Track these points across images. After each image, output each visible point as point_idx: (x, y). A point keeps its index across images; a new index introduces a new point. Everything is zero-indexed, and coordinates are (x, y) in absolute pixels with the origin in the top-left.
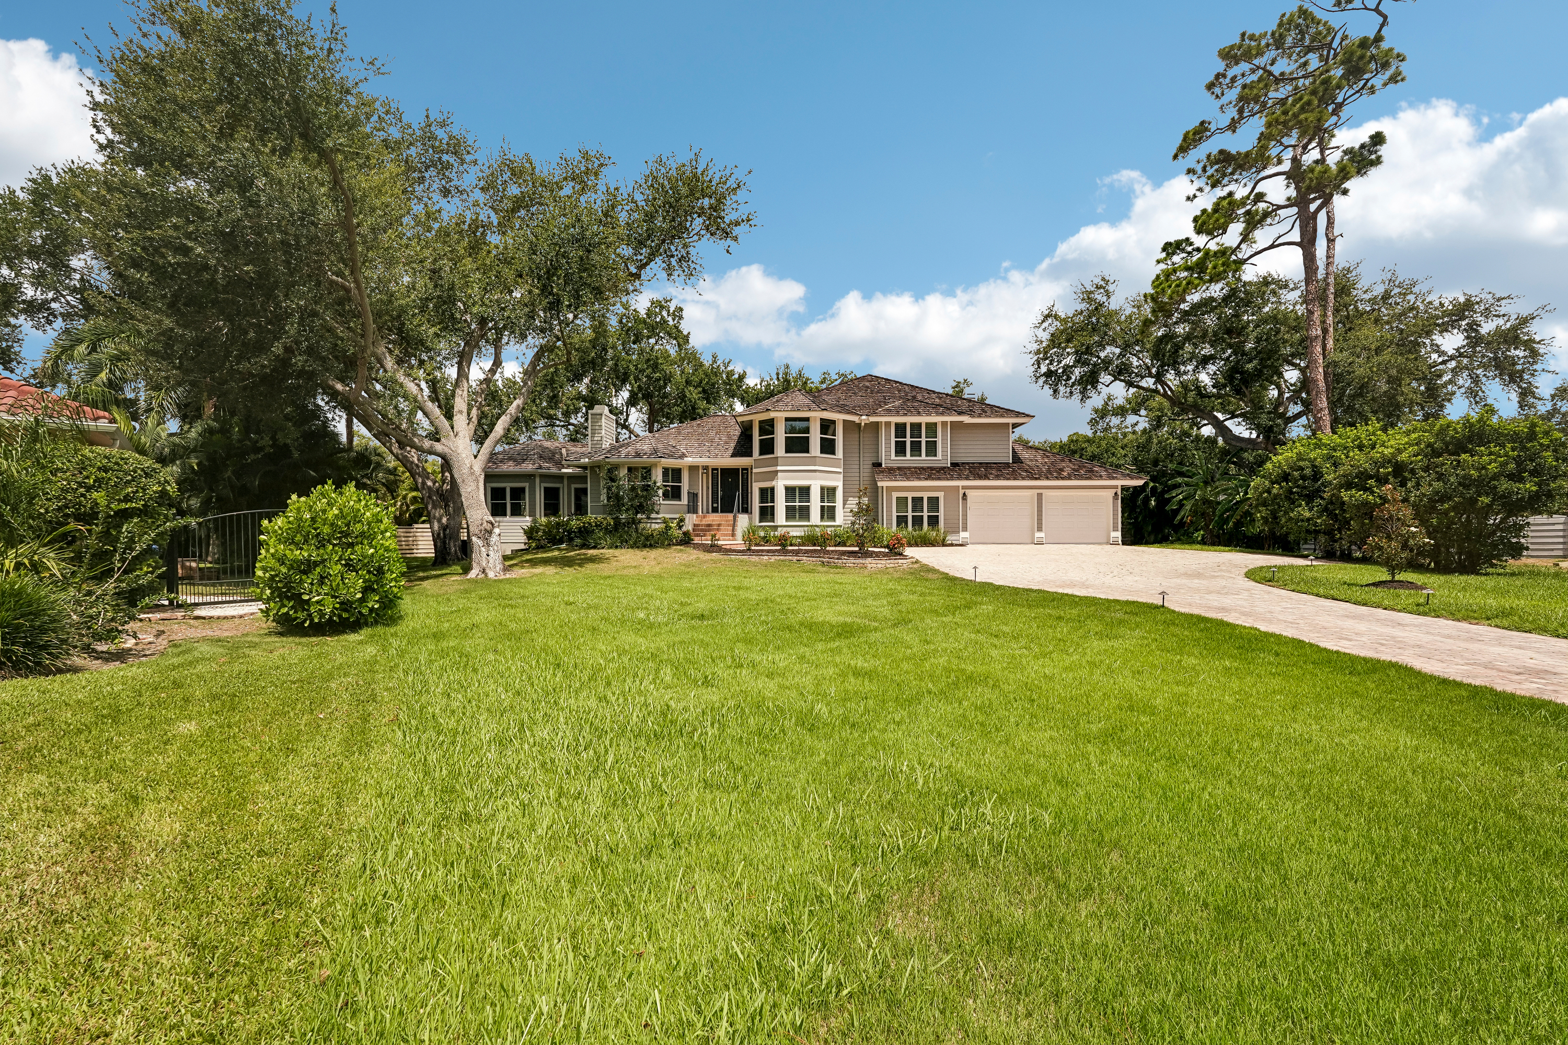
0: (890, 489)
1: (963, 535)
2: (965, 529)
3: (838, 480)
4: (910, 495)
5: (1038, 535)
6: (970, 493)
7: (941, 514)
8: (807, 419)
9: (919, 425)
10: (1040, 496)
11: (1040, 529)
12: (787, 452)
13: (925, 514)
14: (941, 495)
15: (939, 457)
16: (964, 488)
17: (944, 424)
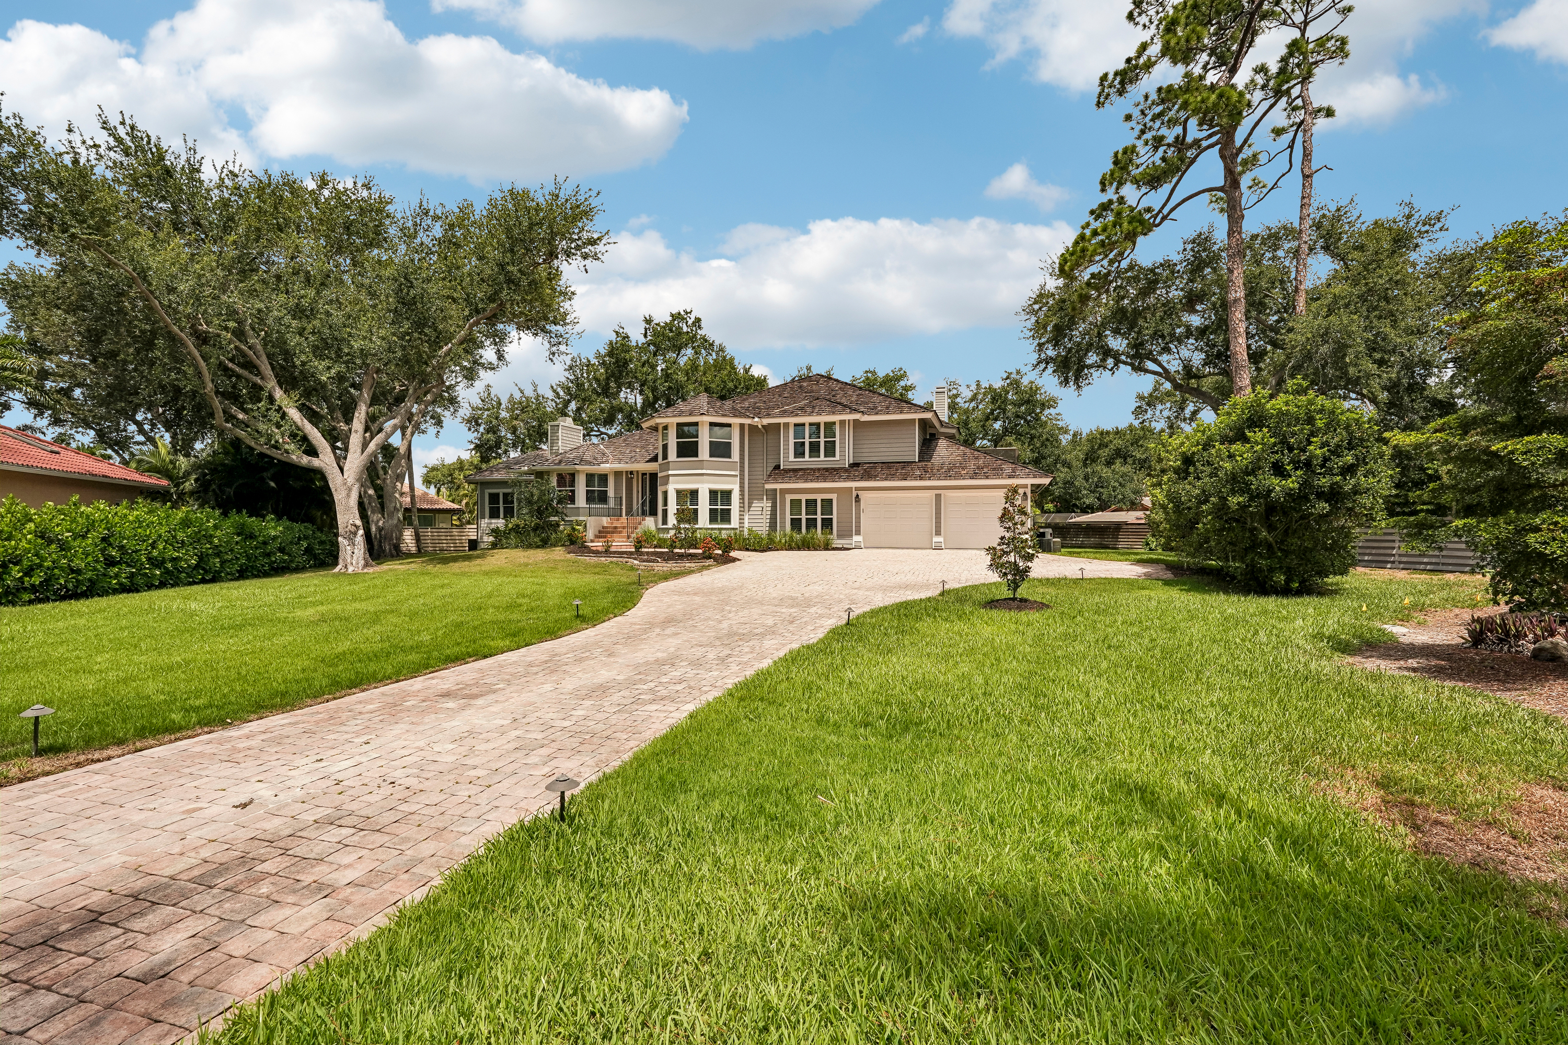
0: (784, 492)
1: (856, 538)
2: (858, 533)
3: (735, 483)
4: (804, 497)
5: (936, 539)
6: (864, 495)
7: (834, 517)
8: (696, 424)
9: (818, 425)
10: (938, 497)
11: (938, 533)
12: (678, 456)
13: (819, 517)
14: (834, 497)
15: (837, 457)
16: (857, 489)
17: (842, 423)
